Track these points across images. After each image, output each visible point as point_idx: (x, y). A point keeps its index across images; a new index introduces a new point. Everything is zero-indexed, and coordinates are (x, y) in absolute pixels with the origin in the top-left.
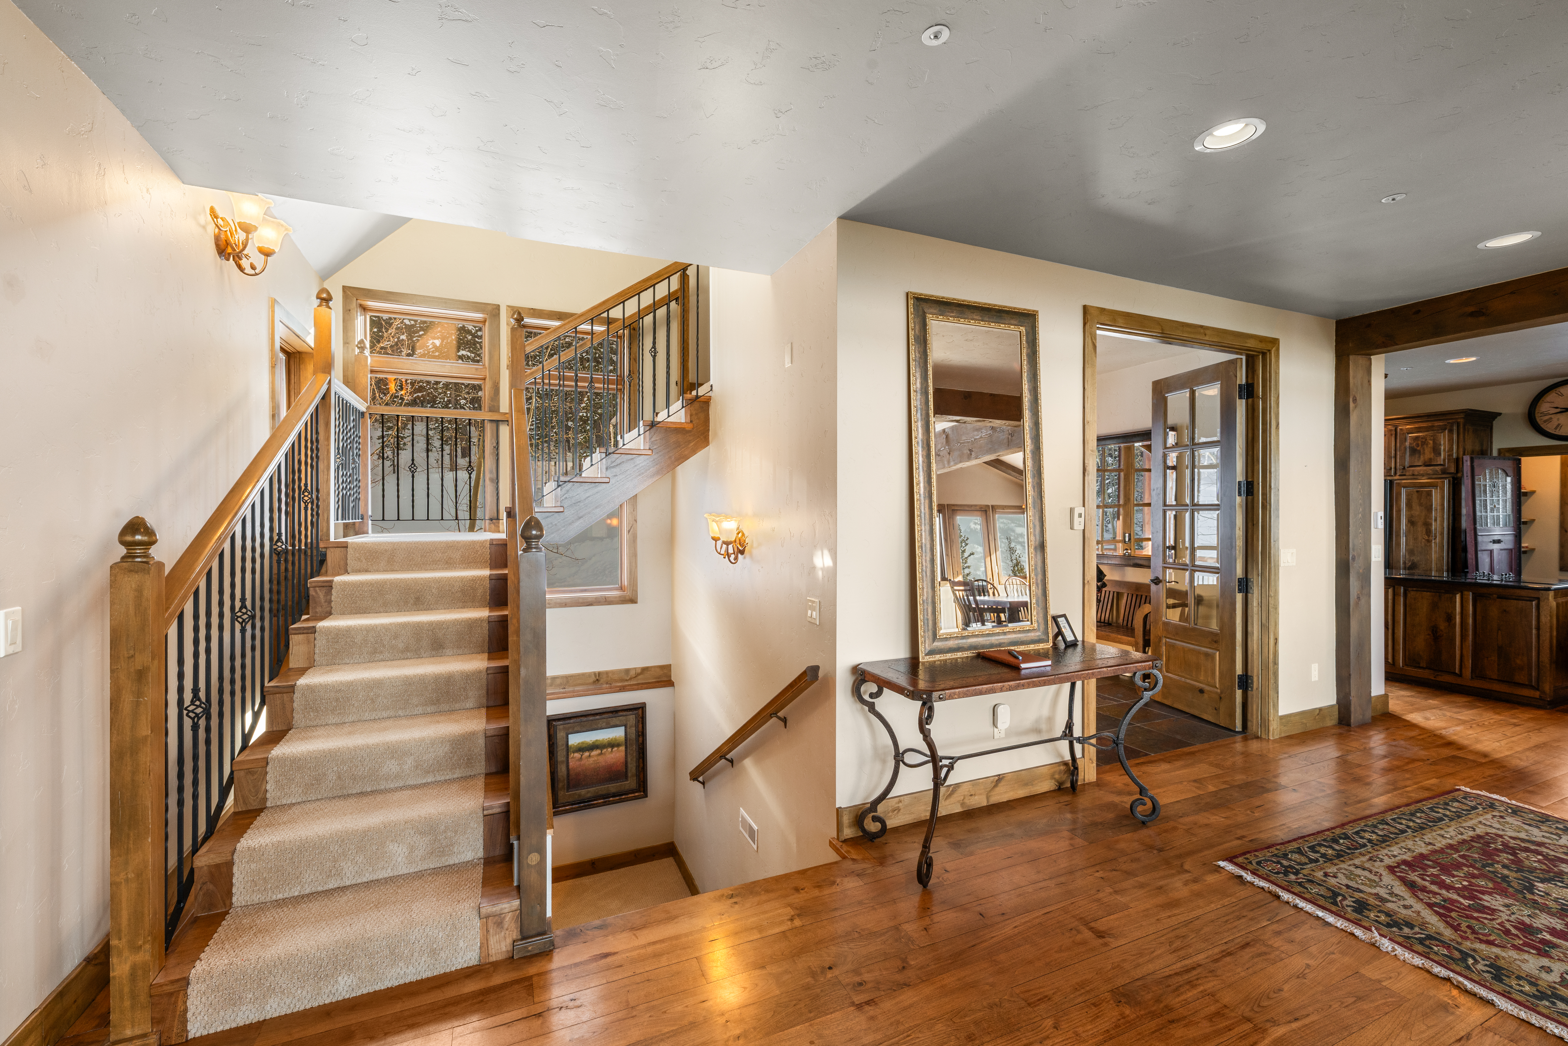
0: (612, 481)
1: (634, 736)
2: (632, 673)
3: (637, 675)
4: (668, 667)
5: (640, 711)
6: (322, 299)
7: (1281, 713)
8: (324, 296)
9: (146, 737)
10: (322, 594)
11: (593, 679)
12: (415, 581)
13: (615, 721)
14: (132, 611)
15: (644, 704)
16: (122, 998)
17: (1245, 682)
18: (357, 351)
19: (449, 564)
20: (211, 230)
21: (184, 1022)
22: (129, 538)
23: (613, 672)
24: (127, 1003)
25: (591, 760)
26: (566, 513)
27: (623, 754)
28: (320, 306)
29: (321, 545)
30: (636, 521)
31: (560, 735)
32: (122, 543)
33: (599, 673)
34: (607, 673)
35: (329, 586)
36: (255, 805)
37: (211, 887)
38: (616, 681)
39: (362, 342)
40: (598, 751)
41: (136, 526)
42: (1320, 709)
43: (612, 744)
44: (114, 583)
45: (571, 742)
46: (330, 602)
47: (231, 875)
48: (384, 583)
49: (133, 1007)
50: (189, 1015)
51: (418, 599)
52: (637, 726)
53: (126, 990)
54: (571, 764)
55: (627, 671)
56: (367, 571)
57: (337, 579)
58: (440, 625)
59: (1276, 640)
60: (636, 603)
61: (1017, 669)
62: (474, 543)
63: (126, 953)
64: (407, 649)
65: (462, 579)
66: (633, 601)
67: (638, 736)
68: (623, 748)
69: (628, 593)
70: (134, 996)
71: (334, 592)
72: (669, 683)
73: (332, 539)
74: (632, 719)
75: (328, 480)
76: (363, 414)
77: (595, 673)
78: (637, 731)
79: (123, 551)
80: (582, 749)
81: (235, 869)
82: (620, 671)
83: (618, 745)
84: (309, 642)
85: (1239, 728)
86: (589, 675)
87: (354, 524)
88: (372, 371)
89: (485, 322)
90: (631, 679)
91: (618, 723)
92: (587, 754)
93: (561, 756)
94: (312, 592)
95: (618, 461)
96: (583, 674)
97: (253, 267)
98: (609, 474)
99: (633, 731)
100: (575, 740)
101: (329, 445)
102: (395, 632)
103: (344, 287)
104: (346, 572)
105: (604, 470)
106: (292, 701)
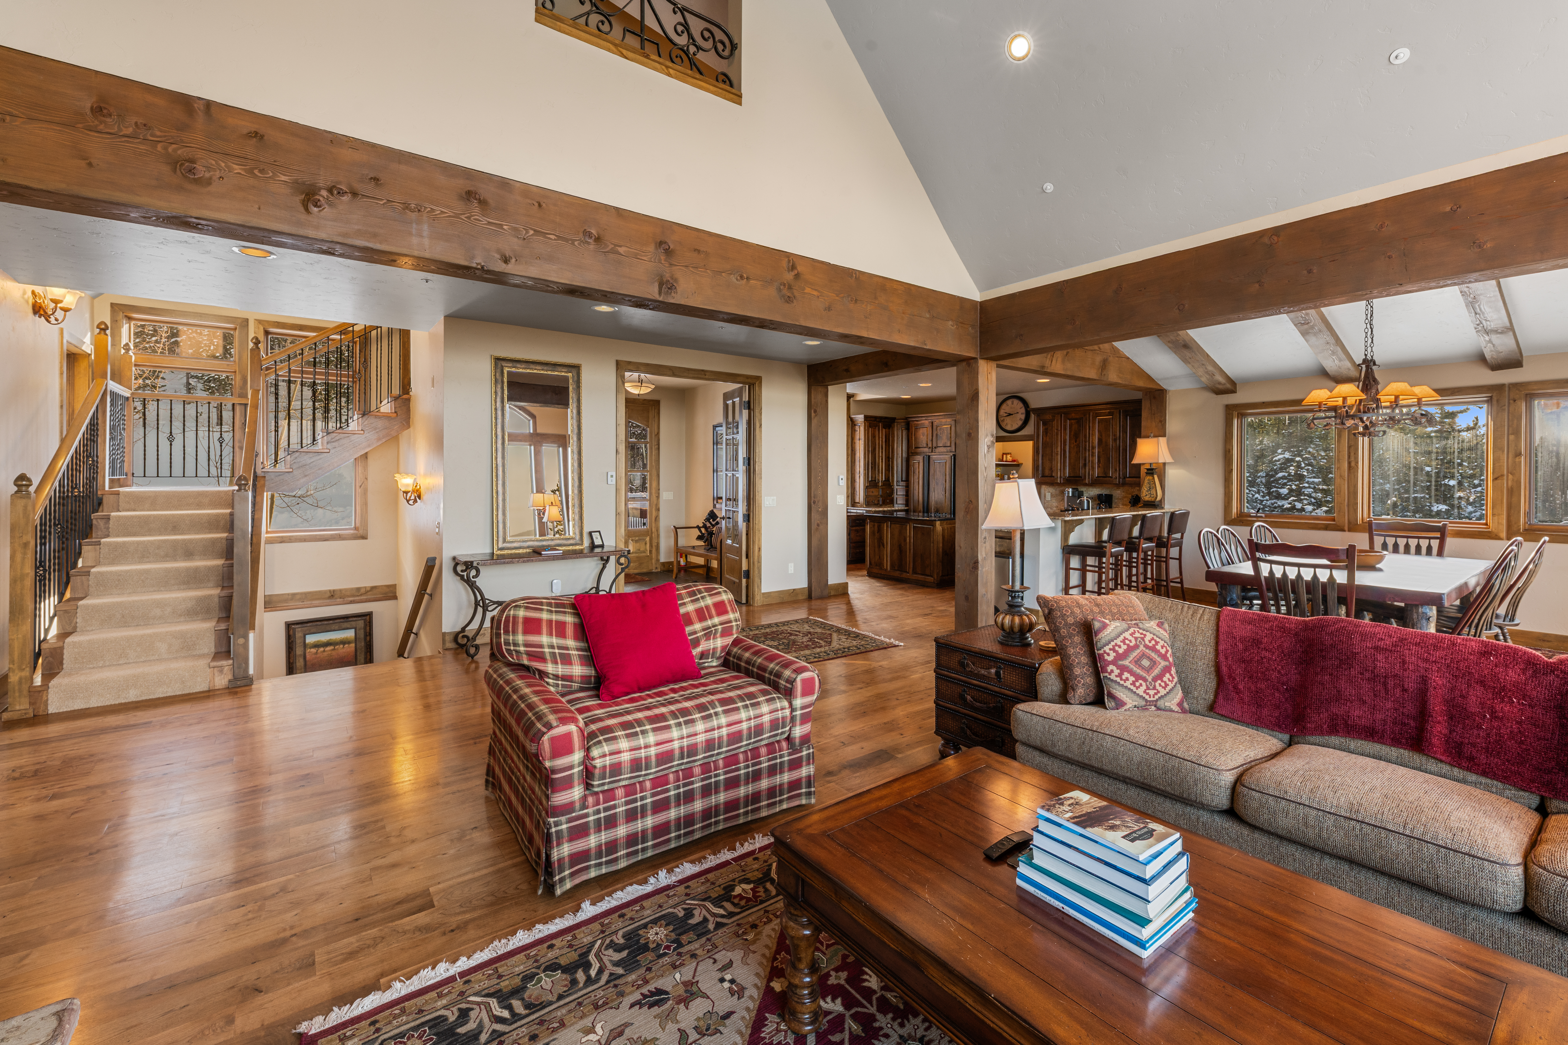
0: (332, 451)
1: (362, 636)
2: (363, 591)
3: (366, 592)
4: (394, 586)
5: (368, 617)
6: (101, 329)
7: (763, 591)
8: (103, 326)
9: (28, 574)
10: (101, 523)
11: (329, 594)
12: (173, 515)
13: (346, 625)
14: (21, 516)
15: (372, 612)
16: (14, 692)
17: (747, 574)
18: (123, 351)
19: (200, 506)
20: (31, 301)
21: (46, 705)
22: (20, 483)
23: (346, 590)
24: (17, 694)
25: (325, 654)
26: (295, 472)
27: (353, 649)
28: (99, 333)
29: (99, 493)
30: (366, 479)
31: (299, 635)
32: (15, 485)
33: (334, 591)
34: (341, 590)
35: (108, 518)
36: (69, 630)
37: (51, 659)
38: (349, 596)
39: (127, 344)
40: (332, 647)
41: (22, 477)
42: (794, 590)
43: (344, 642)
44: (12, 503)
45: (308, 641)
46: (108, 528)
47: (62, 654)
48: (150, 516)
49: (20, 696)
50: (49, 702)
51: (174, 527)
52: (365, 628)
53: (17, 688)
54: (308, 657)
55: (358, 589)
56: (134, 510)
57: (113, 514)
58: (191, 541)
59: (760, 549)
60: (366, 538)
61: (540, 554)
62: (219, 492)
63: (17, 671)
64: (167, 556)
65: (209, 515)
66: (364, 537)
67: (366, 636)
68: (353, 645)
69: (361, 532)
70: (20, 691)
71: (111, 522)
72: (395, 597)
73: (107, 488)
74: (361, 623)
75: (104, 450)
76: (128, 398)
77: (330, 591)
78: (365, 633)
79: (16, 489)
80: (317, 645)
81: (65, 651)
82: (352, 589)
83: (349, 643)
84: (95, 550)
85: (744, 601)
86: (325, 592)
87: (119, 479)
88: (135, 365)
89: (235, 329)
90: (361, 595)
91: (349, 626)
92: (322, 649)
93: (299, 651)
94: (94, 522)
95: (337, 438)
96: (320, 592)
97: (56, 320)
98: (329, 446)
99: (361, 634)
100: (311, 639)
101: (105, 426)
102: (160, 545)
103: (112, 305)
104: (118, 510)
105: (325, 444)
106: (88, 580)
